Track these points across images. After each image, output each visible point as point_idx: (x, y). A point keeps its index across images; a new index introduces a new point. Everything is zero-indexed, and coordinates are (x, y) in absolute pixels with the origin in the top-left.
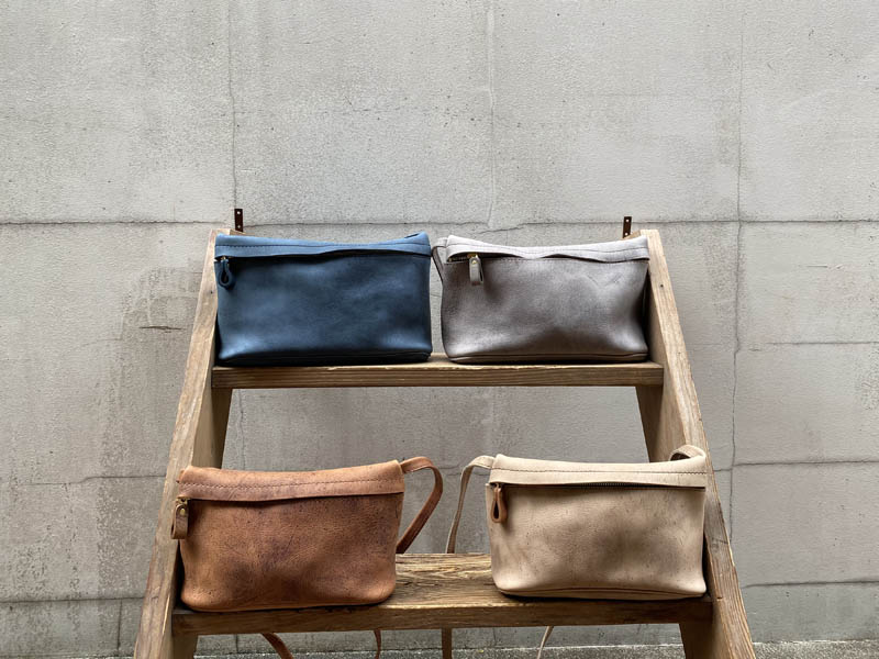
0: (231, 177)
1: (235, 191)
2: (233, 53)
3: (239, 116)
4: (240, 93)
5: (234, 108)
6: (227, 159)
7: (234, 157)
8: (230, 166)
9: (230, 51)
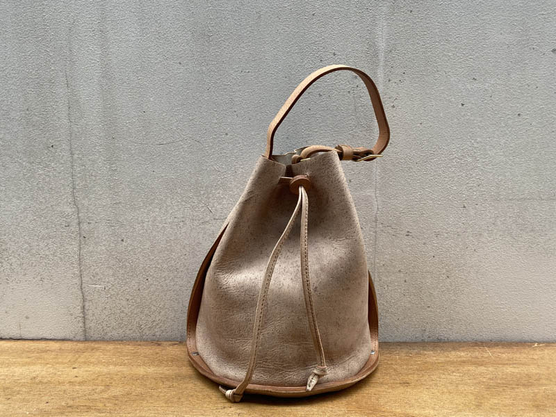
0: (79, 292)
1: (84, 307)
2: (76, 156)
3: (85, 226)
5: (79, 217)
6: (74, 274)
7: (81, 271)
8: (77, 281)
9: (72, 154)
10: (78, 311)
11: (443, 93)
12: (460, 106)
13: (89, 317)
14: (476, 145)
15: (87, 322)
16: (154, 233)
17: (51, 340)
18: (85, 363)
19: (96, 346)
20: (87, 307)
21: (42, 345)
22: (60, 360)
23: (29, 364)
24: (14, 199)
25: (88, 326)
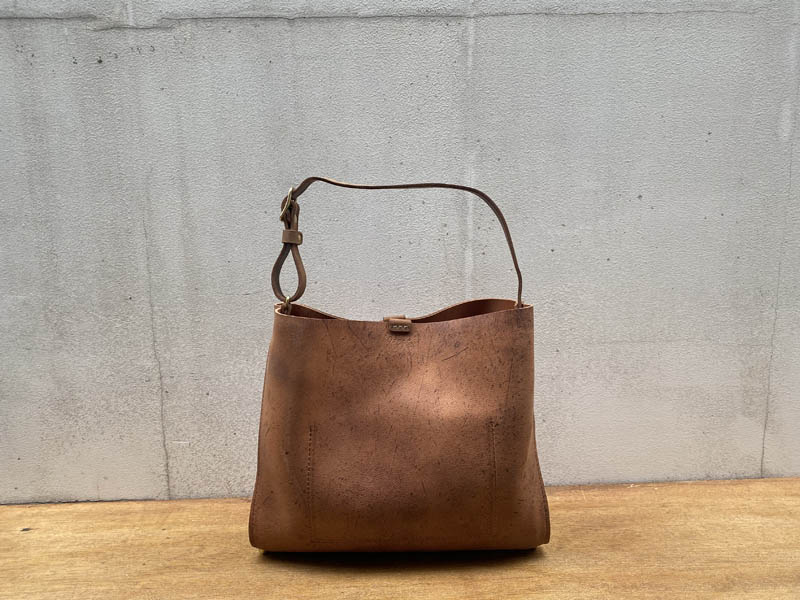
0: (162, 450)
1: (167, 465)
2: (156, 308)
3: (167, 381)
4: (167, 356)
5: (160, 373)
6: (156, 430)
7: (163, 427)
8: (159, 437)
9: (152, 306)
10: (161, 469)
11: (533, 240)
12: (550, 251)
13: (173, 475)
14: (566, 289)
15: (171, 481)
16: (241, 386)
17: (132, 500)
18: (174, 523)
19: (183, 505)
20: (170, 465)
21: (124, 506)
22: (147, 522)
23: (114, 527)
24: (89, 354)
25: (171, 485)
